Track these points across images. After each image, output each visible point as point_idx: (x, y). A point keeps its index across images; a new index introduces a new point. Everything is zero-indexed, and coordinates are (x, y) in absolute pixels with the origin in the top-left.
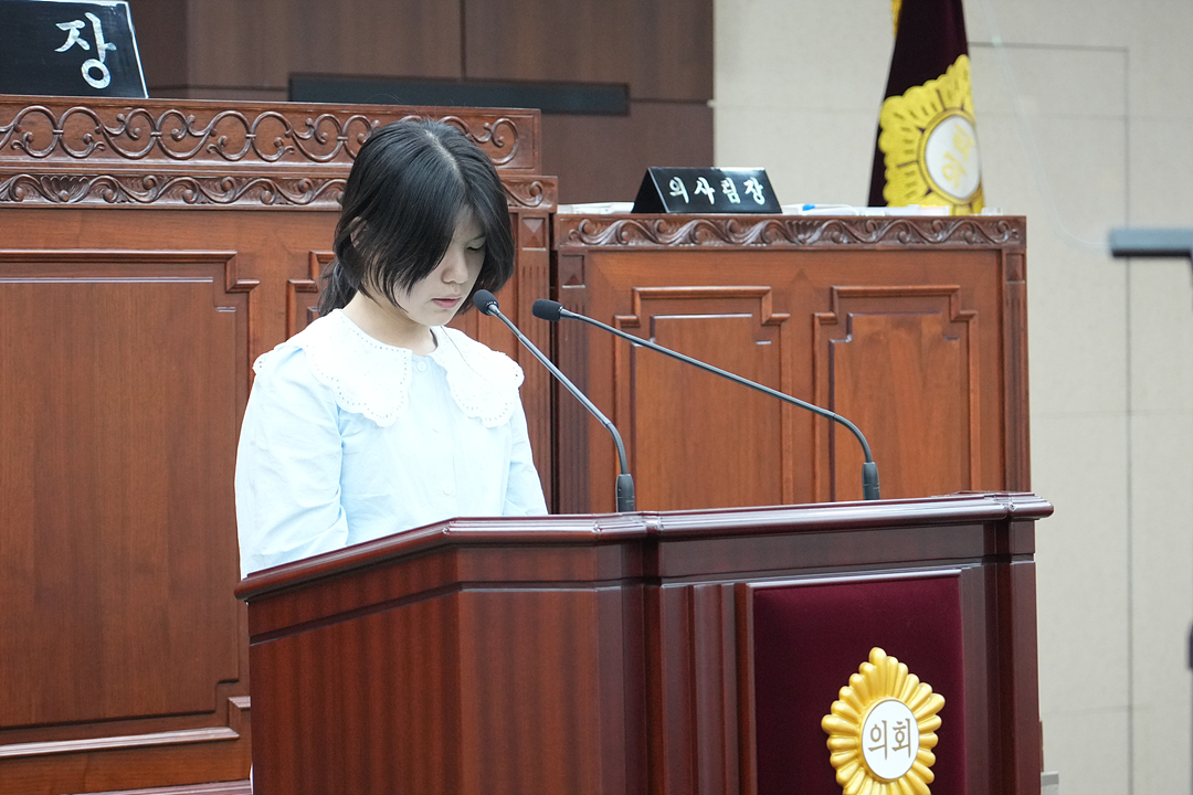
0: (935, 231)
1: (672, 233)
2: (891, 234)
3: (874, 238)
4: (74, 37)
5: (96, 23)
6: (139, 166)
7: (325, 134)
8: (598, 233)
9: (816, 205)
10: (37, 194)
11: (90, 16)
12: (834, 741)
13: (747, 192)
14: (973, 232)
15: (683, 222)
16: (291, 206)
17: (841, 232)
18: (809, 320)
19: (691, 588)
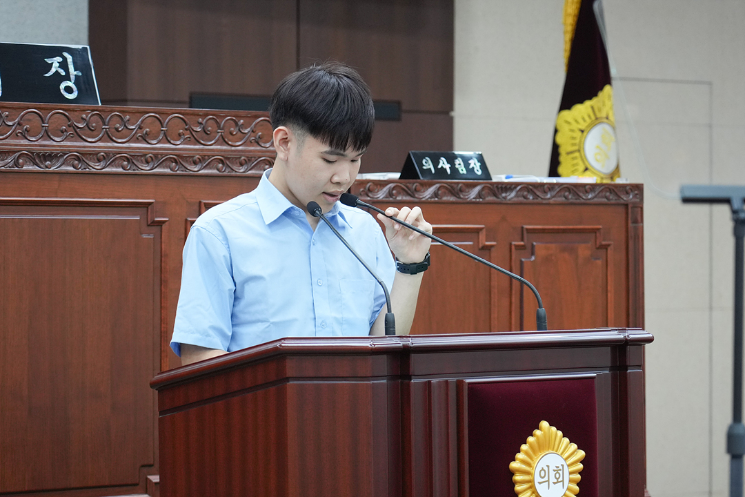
0: (587, 192)
1: (424, 192)
2: (560, 194)
3: (549, 196)
4: (55, 67)
5: (69, 58)
6: (95, 147)
7: (210, 128)
8: (378, 191)
9: (514, 176)
10: (32, 164)
11: (65, 54)
12: (517, 478)
13: (471, 167)
14: (611, 193)
15: (430, 185)
16: (188, 172)
17: (528, 192)
18: (508, 247)
19: (429, 382)
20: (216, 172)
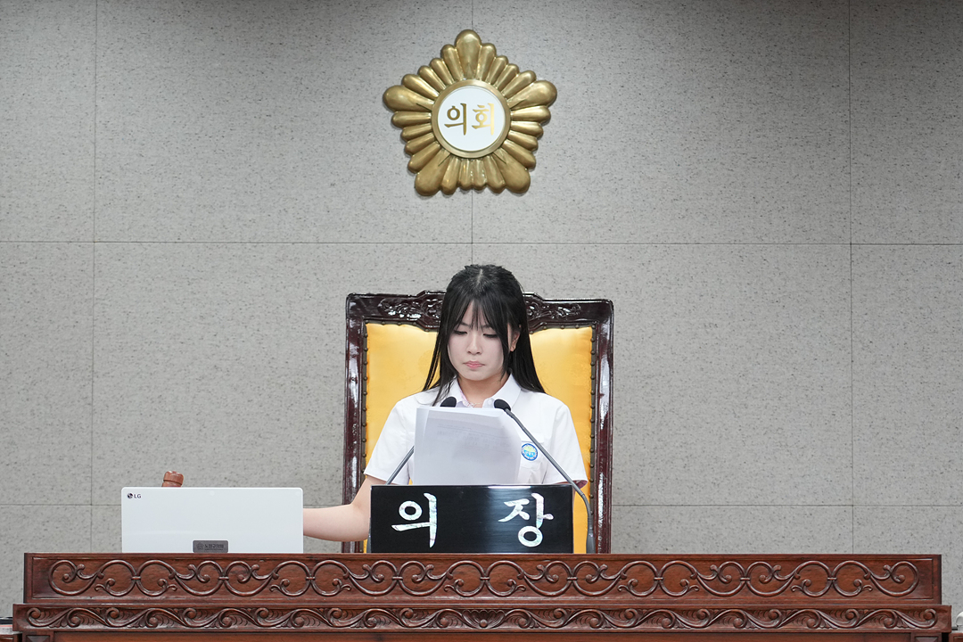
4: (517, 512)
6: (555, 602)
7: (727, 576)
10: (459, 623)
11: (535, 495)
20: (731, 627)
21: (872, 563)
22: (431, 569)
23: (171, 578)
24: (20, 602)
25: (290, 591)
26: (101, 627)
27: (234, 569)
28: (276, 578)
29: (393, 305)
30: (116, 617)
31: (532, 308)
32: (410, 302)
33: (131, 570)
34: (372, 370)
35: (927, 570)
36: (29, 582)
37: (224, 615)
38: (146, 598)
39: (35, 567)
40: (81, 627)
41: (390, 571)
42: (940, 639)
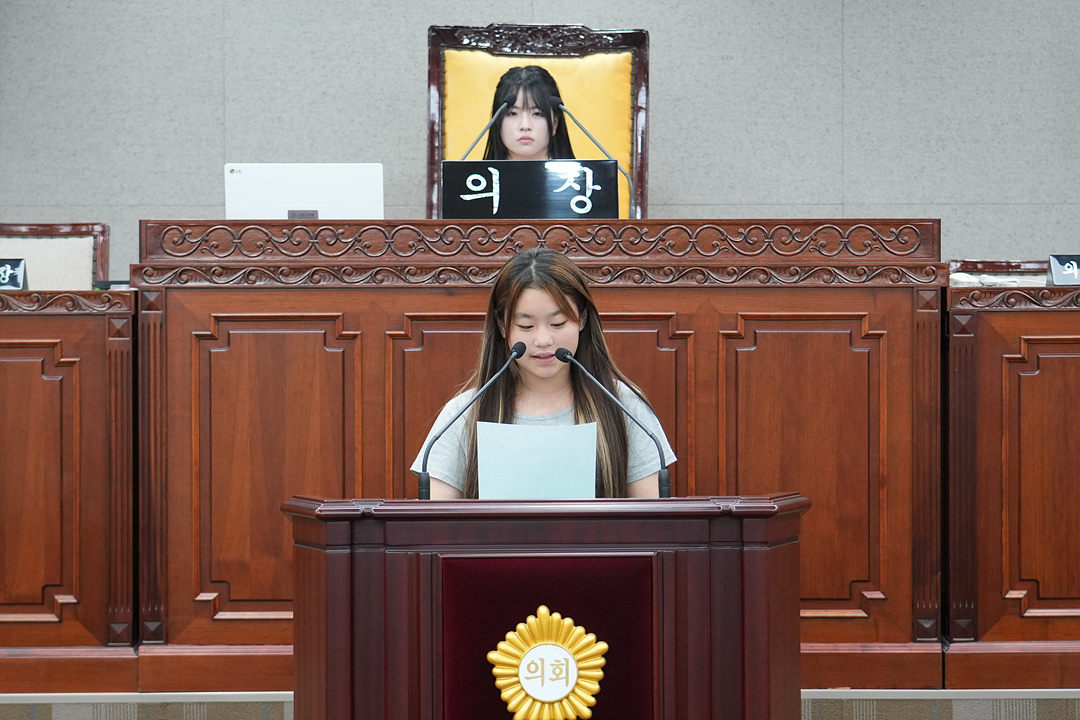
1: (1057, 299)
4: (570, 183)
6: (601, 261)
7: (754, 238)
8: (987, 300)
12: (497, 670)
15: (1066, 292)
20: (757, 283)
21: (880, 227)
22: (495, 233)
23: (268, 241)
24: (137, 262)
25: (372, 252)
26: (207, 284)
27: (322, 233)
28: (360, 241)
29: (467, 35)
30: (220, 275)
31: (582, 37)
32: (480, 32)
33: (232, 235)
34: (450, 89)
35: (928, 233)
36: (144, 245)
37: (314, 273)
38: (246, 259)
39: (148, 232)
40: (189, 284)
41: (458, 234)
42: (939, 292)
